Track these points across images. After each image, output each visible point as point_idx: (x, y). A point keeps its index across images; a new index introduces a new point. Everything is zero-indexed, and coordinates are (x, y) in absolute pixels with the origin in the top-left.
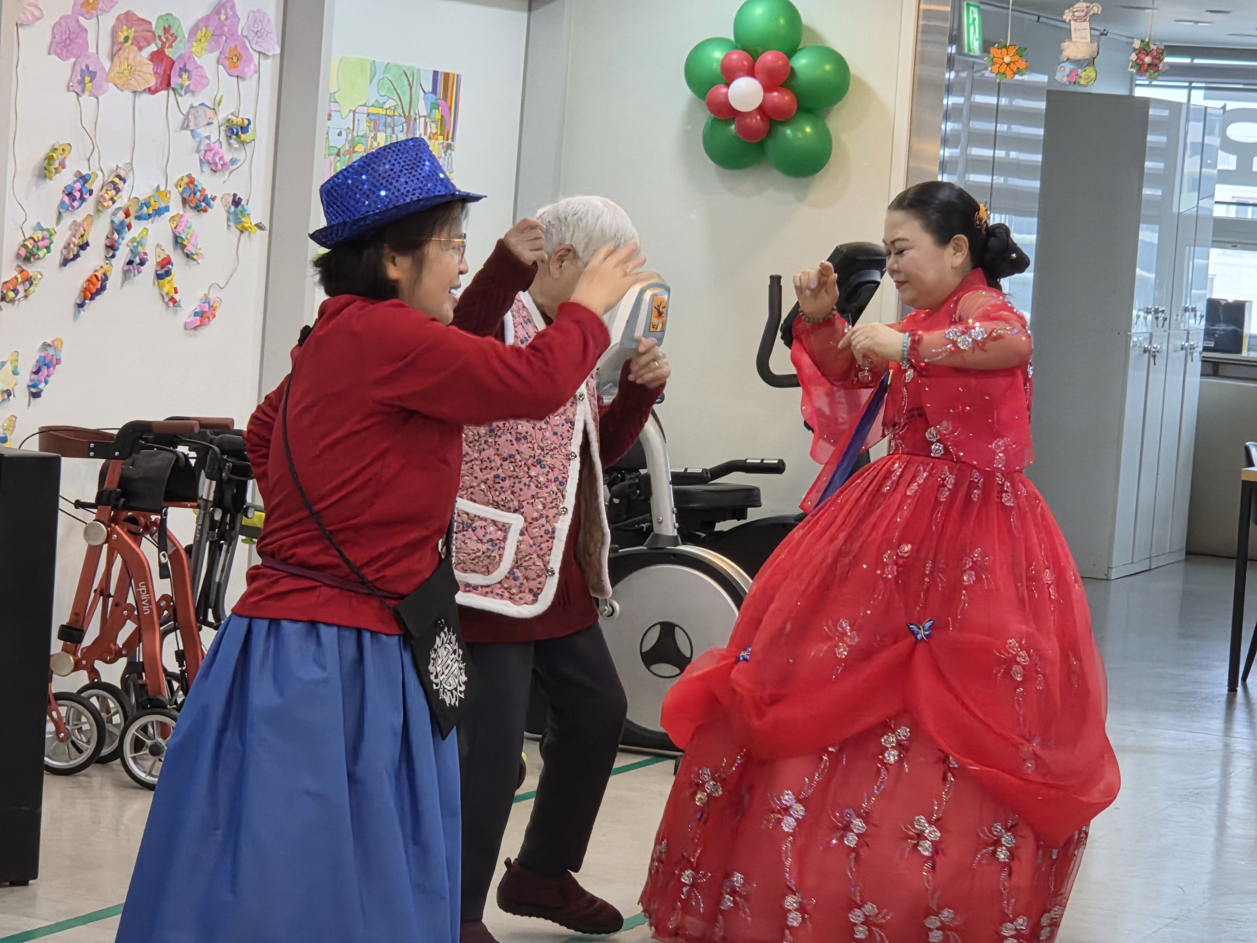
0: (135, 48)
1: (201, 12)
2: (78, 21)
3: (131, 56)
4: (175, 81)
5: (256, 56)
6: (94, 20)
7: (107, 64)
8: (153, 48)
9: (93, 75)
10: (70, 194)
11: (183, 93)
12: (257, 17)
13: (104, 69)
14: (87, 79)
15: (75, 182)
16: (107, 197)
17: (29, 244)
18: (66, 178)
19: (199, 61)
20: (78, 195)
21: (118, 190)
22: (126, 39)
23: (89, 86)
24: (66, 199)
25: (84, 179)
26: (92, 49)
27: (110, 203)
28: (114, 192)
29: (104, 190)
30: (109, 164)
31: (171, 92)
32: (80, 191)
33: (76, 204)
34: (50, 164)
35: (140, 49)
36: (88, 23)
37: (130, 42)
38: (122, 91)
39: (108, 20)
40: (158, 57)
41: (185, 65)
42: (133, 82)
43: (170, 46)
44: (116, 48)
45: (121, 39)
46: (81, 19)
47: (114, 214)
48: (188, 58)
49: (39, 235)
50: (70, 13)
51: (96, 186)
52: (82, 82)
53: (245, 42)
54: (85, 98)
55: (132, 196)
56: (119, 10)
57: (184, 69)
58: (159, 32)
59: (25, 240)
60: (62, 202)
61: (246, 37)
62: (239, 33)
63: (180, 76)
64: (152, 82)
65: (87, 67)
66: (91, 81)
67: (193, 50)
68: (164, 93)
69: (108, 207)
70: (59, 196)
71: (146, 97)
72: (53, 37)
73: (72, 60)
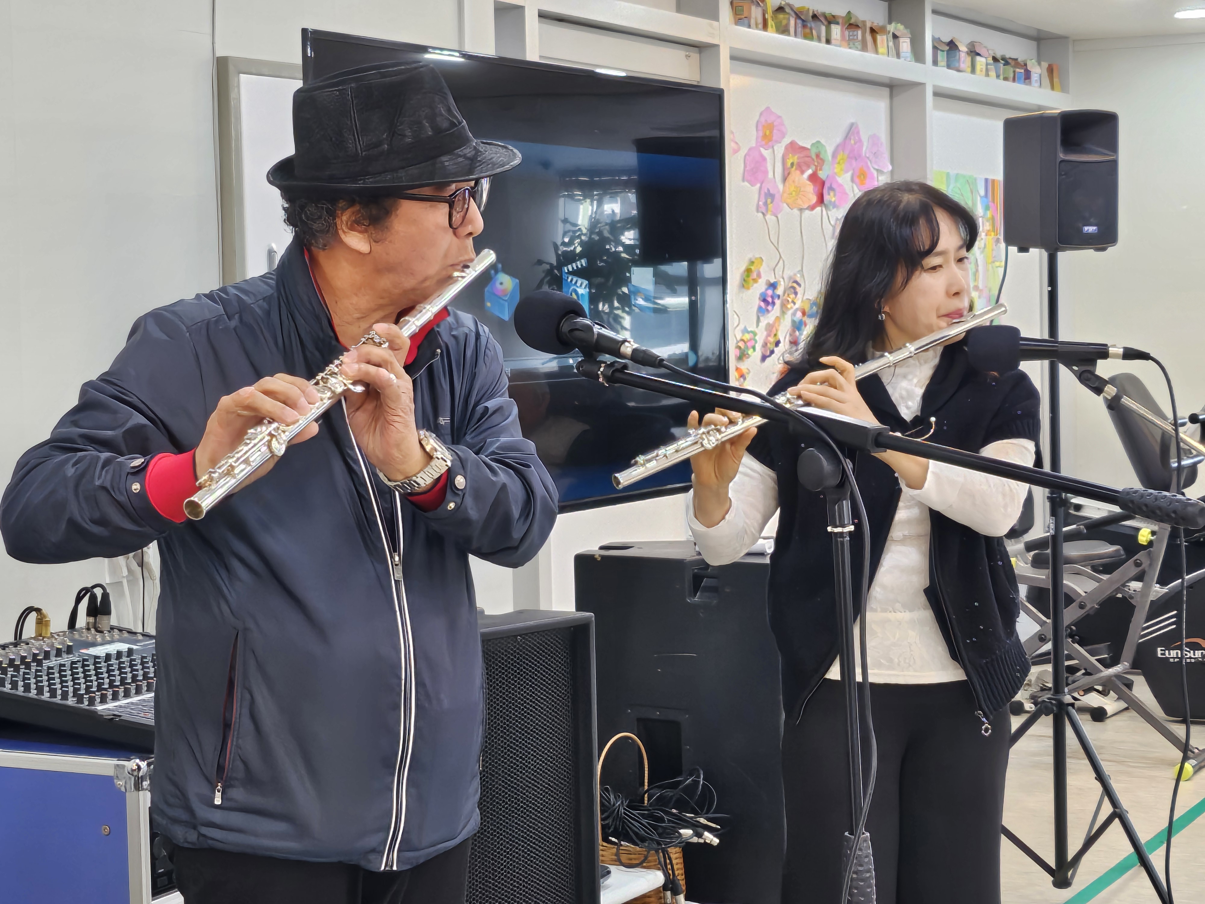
0: (798, 172)
1: (839, 139)
2: (760, 152)
3: (797, 179)
4: (826, 198)
5: (875, 173)
6: (770, 150)
7: (781, 186)
8: (810, 172)
9: (772, 196)
10: (765, 300)
11: (831, 207)
12: (874, 140)
13: (779, 192)
14: (769, 201)
15: (767, 290)
16: (790, 300)
17: (741, 344)
18: (760, 287)
19: (840, 180)
20: (770, 300)
21: (796, 293)
22: (792, 164)
23: (770, 206)
24: (762, 304)
25: (773, 286)
26: (770, 175)
27: (792, 304)
28: (794, 296)
29: (786, 295)
30: (788, 273)
31: (824, 209)
32: (772, 297)
33: (770, 308)
34: (748, 276)
35: (803, 172)
36: (766, 153)
37: (794, 167)
38: (792, 209)
39: (780, 149)
40: (814, 178)
41: (831, 185)
42: (799, 202)
43: (821, 169)
44: (786, 173)
45: (789, 165)
46: (762, 149)
47: (794, 314)
48: (832, 177)
49: (747, 337)
50: (754, 145)
51: (780, 291)
52: (766, 204)
53: (867, 163)
54: (769, 217)
55: (805, 298)
56: (787, 141)
57: (831, 189)
58: (814, 157)
59: (738, 342)
60: (760, 308)
61: (868, 158)
62: (864, 155)
63: (829, 194)
64: (814, 199)
65: (768, 190)
66: (771, 203)
67: (836, 171)
68: (818, 209)
69: (792, 308)
70: (757, 302)
71: (807, 213)
72: (745, 166)
73: (758, 185)
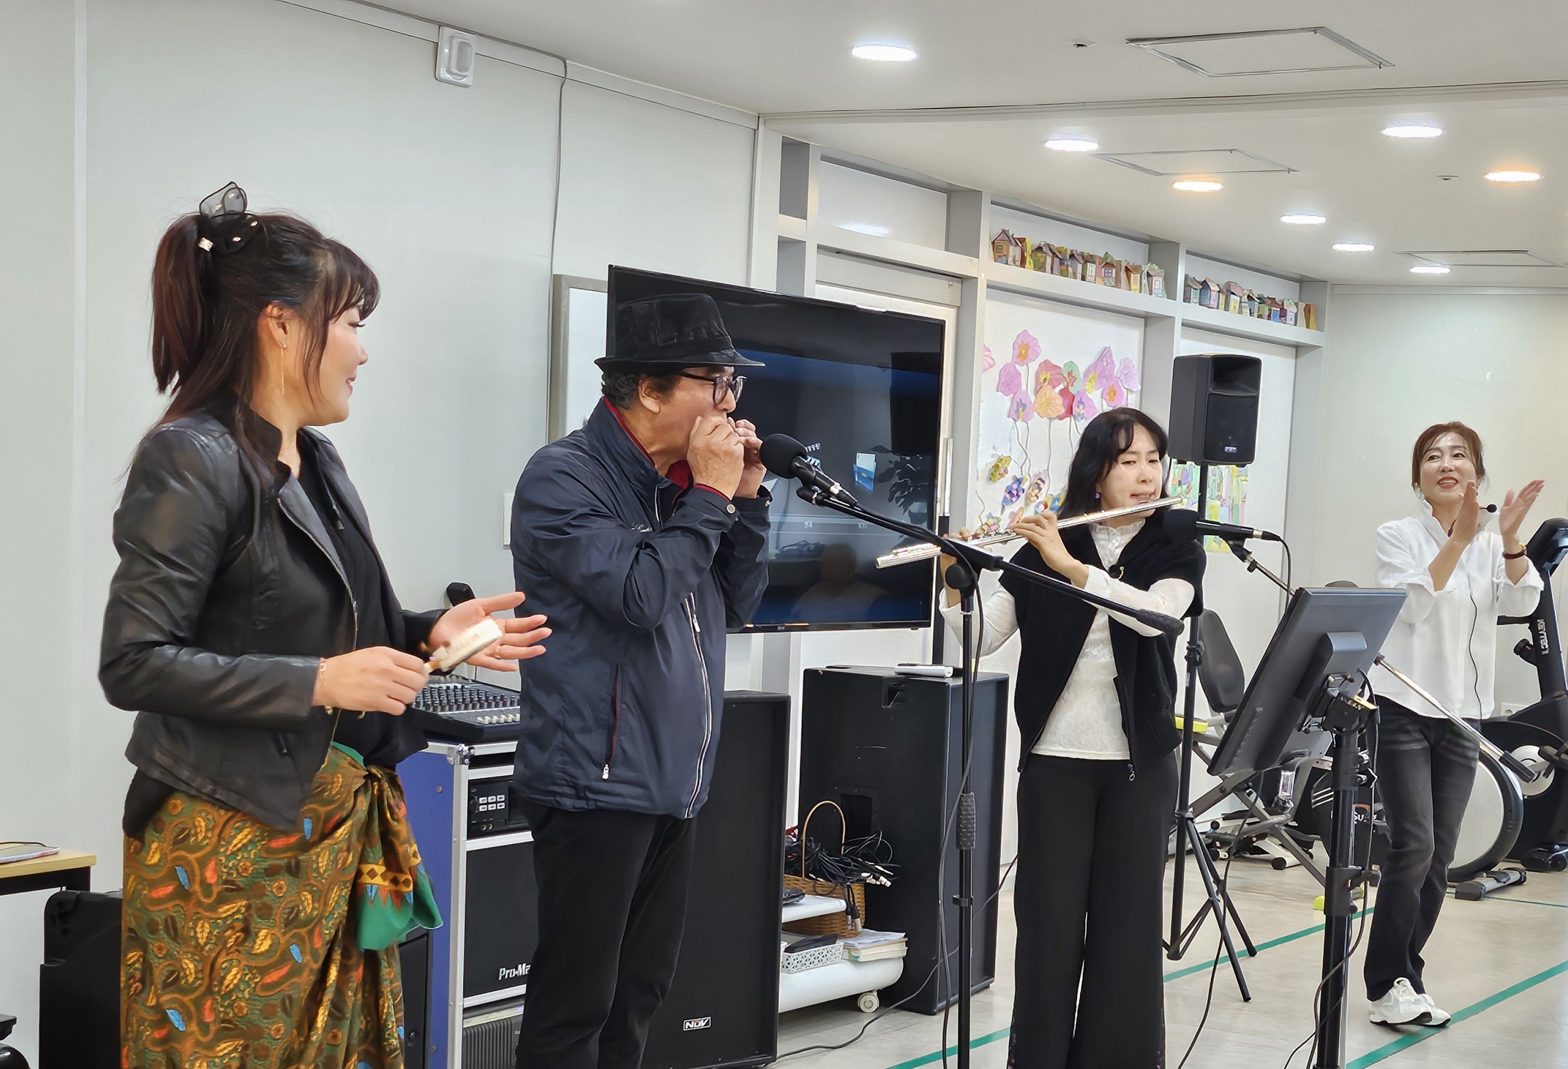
0: (1050, 387)
1: (1091, 359)
2: (1015, 367)
3: (1048, 393)
4: (1075, 410)
5: (1125, 391)
6: (1025, 366)
7: (1033, 398)
8: (1062, 386)
9: (1024, 406)
10: (1010, 493)
11: (1080, 419)
12: (1126, 364)
13: (1031, 402)
14: (1021, 409)
15: (1013, 483)
16: (1033, 494)
17: (985, 527)
18: (1007, 481)
19: (1090, 396)
20: (1015, 492)
21: (1040, 489)
22: (1045, 380)
23: (1022, 414)
24: (1008, 496)
25: (1019, 481)
26: (1024, 388)
27: (1035, 498)
28: (1038, 490)
29: (1031, 489)
30: (1034, 471)
31: (1073, 419)
32: (1017, 490)
33: (1014, 499)
34: (995, 471)
35: (1054, 387)
36: (1021, 369)
37: (1047, 382)
38: (1042, 418)
39: (1034, 366)
40: (1064, 393)
41: (1081, 399)
42: (1049, 411)
43: (1072, 385)
44: (1038, 387)
45: (1042, 381)
46: (1017, 366)
47: (1037, 506)
48: (1083, 393)
49: (991, 521)
50: (1010, 361)
51: (1025, 486)
52: (1017, 411)
53: (1118, 383)
54: (1019, 422)
55: (1049, 493)
56: (1040, 359)
57: (1081, 402)
58: (1066, 375)
59: (983, 525)
60: (1005, 498)
61: (1119, 378)
62: (1115, 375)
63: (1078, 407)
64: (1062, 411)
65: (1021, 400)
66: (1022, 411)
67: (1086, 387)
68: (1068, 419)
69: (1034, 501)
70: (1002, 494)
71: (1057, 421)
72: (1000, 380)
73: (1012, 395)
